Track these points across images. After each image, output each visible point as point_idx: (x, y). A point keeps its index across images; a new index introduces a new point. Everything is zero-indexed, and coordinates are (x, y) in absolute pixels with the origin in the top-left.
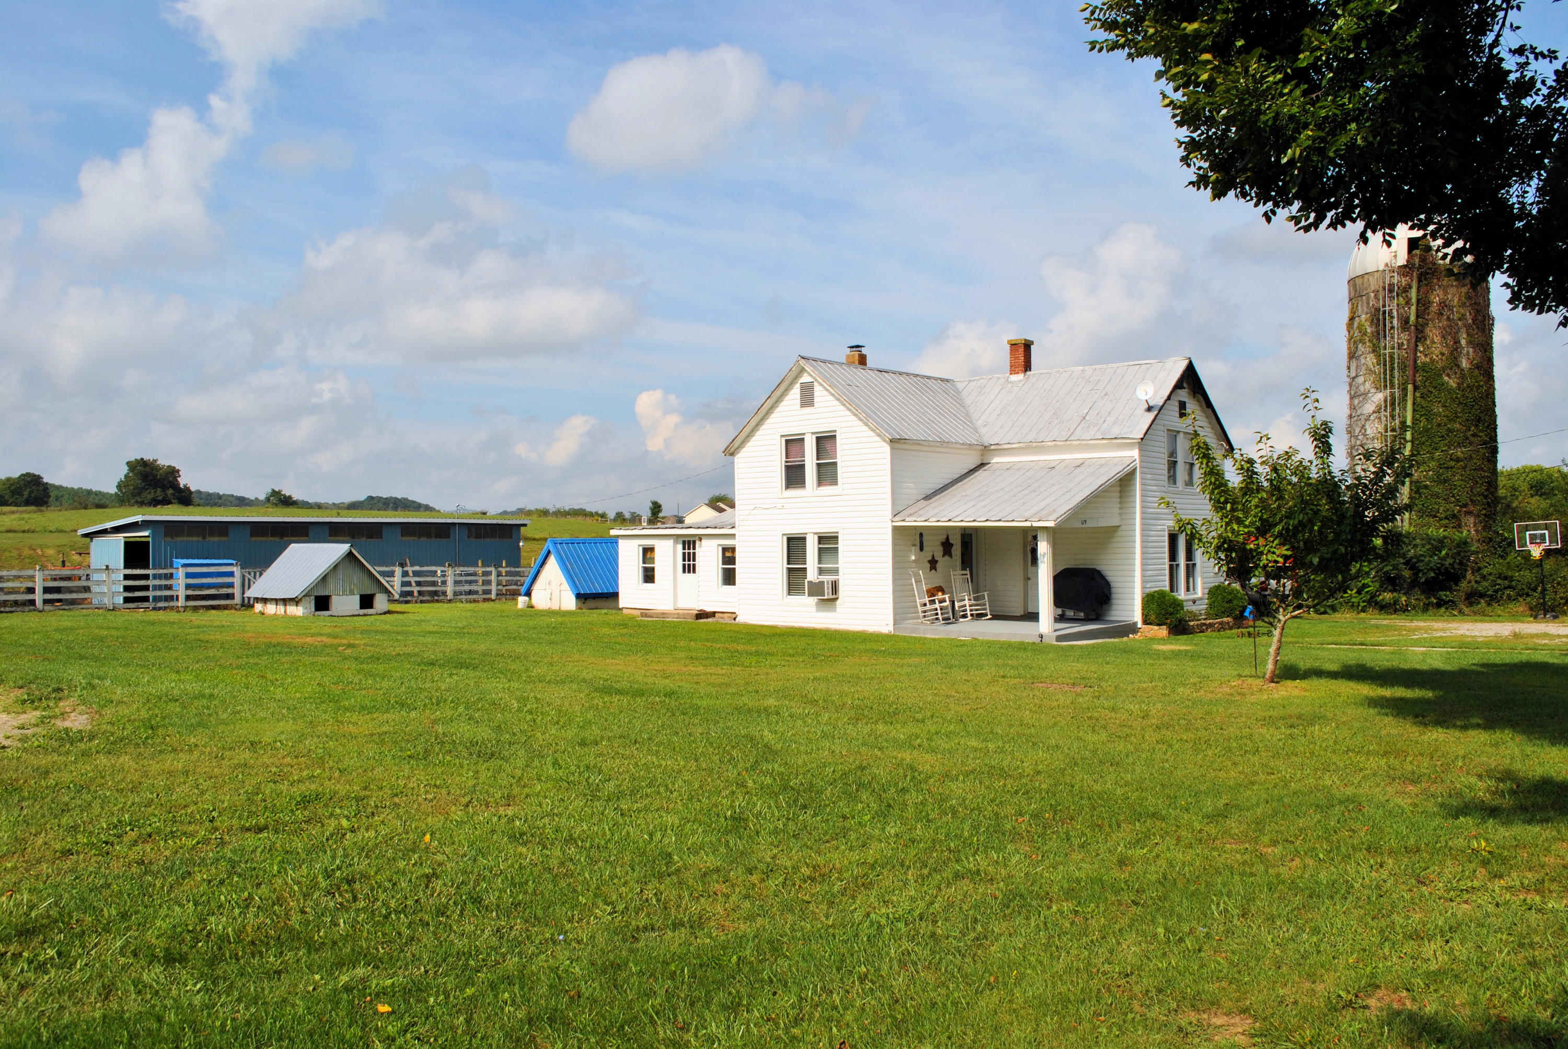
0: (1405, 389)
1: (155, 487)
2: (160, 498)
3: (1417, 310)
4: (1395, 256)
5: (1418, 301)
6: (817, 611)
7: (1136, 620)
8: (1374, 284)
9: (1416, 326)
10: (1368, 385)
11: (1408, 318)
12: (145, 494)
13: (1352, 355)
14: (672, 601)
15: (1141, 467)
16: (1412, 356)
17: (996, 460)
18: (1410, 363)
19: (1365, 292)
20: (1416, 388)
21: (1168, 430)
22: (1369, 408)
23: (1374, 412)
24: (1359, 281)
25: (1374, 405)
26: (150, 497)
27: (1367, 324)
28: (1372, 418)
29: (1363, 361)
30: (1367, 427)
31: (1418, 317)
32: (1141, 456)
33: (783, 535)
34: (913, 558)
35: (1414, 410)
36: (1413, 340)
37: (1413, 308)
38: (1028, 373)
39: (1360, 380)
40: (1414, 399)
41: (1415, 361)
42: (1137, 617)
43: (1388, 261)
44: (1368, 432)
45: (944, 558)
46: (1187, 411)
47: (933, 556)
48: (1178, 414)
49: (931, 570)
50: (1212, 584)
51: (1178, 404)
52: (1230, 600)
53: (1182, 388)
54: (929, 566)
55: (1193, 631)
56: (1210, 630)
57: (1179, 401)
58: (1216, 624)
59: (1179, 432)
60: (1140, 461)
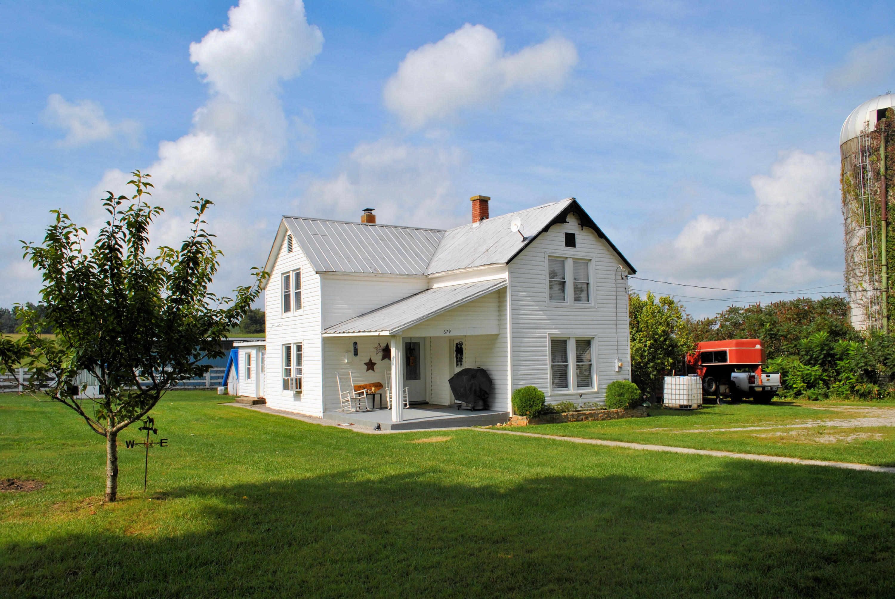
0: (880, 225)
1: (256, 324)
2: (259, 329)
3: (886, 163)
4: (868, 125)
5: (886, 157)
6: (295, 400)
7: (508, 411)
8: (854, 147)
9: (885, 177)
10: (854, 224)
11: (879, 170)
12: (251, 327)
13: (845, 203)
14: (255, 392)
15: (511, 286)
16: (883, 199)
17: (436, 286)
18: (882, 205)
19: (848, 154)
20: (888, 224)
21: (549, 256)
22: (855, 241)
23: (859, 245)
24: (844, 147)
25: (859, 239)
26: (254, 329)
27: (851, 178)
28: (858, 249)
29: (850, 206)
30: (855, 256)
31: (886, 169)
32: (511, 276)
33: (283, 345)
34: (346, 361)
35: (887, 241)
36: (884, 186)
37: (883, 162)
38: (485, 221)
39: (849, 221)
40: (887, 232)
41: (887, 203)
42: (510, 409)
43: (862, 129)
44: (856, 260)
45: (384, 361)
46: (577, 241)
47: (370, 360)
48: (564, 244)
49: (367, 370)
50: (612, 381)
51: (564, 236)
52: (622, 394)
53: (566, 222)
54: (366, 367)
55: (566, 420)
56: (590, 419)
57: (566, 233)
58: (599, 414)
59: (567, 258)
60: (511, 282)
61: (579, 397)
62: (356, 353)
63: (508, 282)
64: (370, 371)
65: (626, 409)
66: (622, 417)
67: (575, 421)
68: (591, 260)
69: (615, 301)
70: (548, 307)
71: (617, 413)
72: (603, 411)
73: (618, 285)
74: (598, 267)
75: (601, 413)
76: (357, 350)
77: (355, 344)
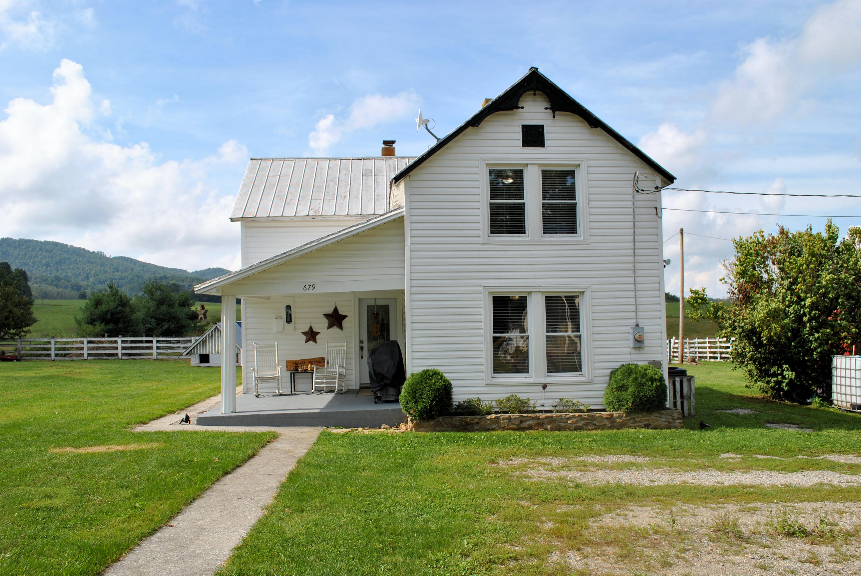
15: (412, 216)
21: (491, 165)
32: (411, 200)
34: (275, 330)
45: (330, 330)
46: (547, 136)
47: (311, 328)
48: (520, 143)
49: (307, 341)
50: (621, 363)
51: (520, 130)
52: (623, 385)
53: (518, 108)
54: (304, 337)
55: (494, 426)
56: (549, 427)
57: (524, 127)
58: (569, 419)
59: (527, 165)
60: (410, 208)
61: (541, 388)
62: (289, 319)
63: (404, 209)
64: (311, 342)
65: (629, 412)
66: (620, 426)
67: (512, 429)
68: (579, 165)
69: (632, 231)
70: (483, 244)
71: (611, 418)
72: (577, 414)
73: (637, 204)
74: (592, 176)
75: (574, 417)
76: (290, 315)
77: (289, 307)
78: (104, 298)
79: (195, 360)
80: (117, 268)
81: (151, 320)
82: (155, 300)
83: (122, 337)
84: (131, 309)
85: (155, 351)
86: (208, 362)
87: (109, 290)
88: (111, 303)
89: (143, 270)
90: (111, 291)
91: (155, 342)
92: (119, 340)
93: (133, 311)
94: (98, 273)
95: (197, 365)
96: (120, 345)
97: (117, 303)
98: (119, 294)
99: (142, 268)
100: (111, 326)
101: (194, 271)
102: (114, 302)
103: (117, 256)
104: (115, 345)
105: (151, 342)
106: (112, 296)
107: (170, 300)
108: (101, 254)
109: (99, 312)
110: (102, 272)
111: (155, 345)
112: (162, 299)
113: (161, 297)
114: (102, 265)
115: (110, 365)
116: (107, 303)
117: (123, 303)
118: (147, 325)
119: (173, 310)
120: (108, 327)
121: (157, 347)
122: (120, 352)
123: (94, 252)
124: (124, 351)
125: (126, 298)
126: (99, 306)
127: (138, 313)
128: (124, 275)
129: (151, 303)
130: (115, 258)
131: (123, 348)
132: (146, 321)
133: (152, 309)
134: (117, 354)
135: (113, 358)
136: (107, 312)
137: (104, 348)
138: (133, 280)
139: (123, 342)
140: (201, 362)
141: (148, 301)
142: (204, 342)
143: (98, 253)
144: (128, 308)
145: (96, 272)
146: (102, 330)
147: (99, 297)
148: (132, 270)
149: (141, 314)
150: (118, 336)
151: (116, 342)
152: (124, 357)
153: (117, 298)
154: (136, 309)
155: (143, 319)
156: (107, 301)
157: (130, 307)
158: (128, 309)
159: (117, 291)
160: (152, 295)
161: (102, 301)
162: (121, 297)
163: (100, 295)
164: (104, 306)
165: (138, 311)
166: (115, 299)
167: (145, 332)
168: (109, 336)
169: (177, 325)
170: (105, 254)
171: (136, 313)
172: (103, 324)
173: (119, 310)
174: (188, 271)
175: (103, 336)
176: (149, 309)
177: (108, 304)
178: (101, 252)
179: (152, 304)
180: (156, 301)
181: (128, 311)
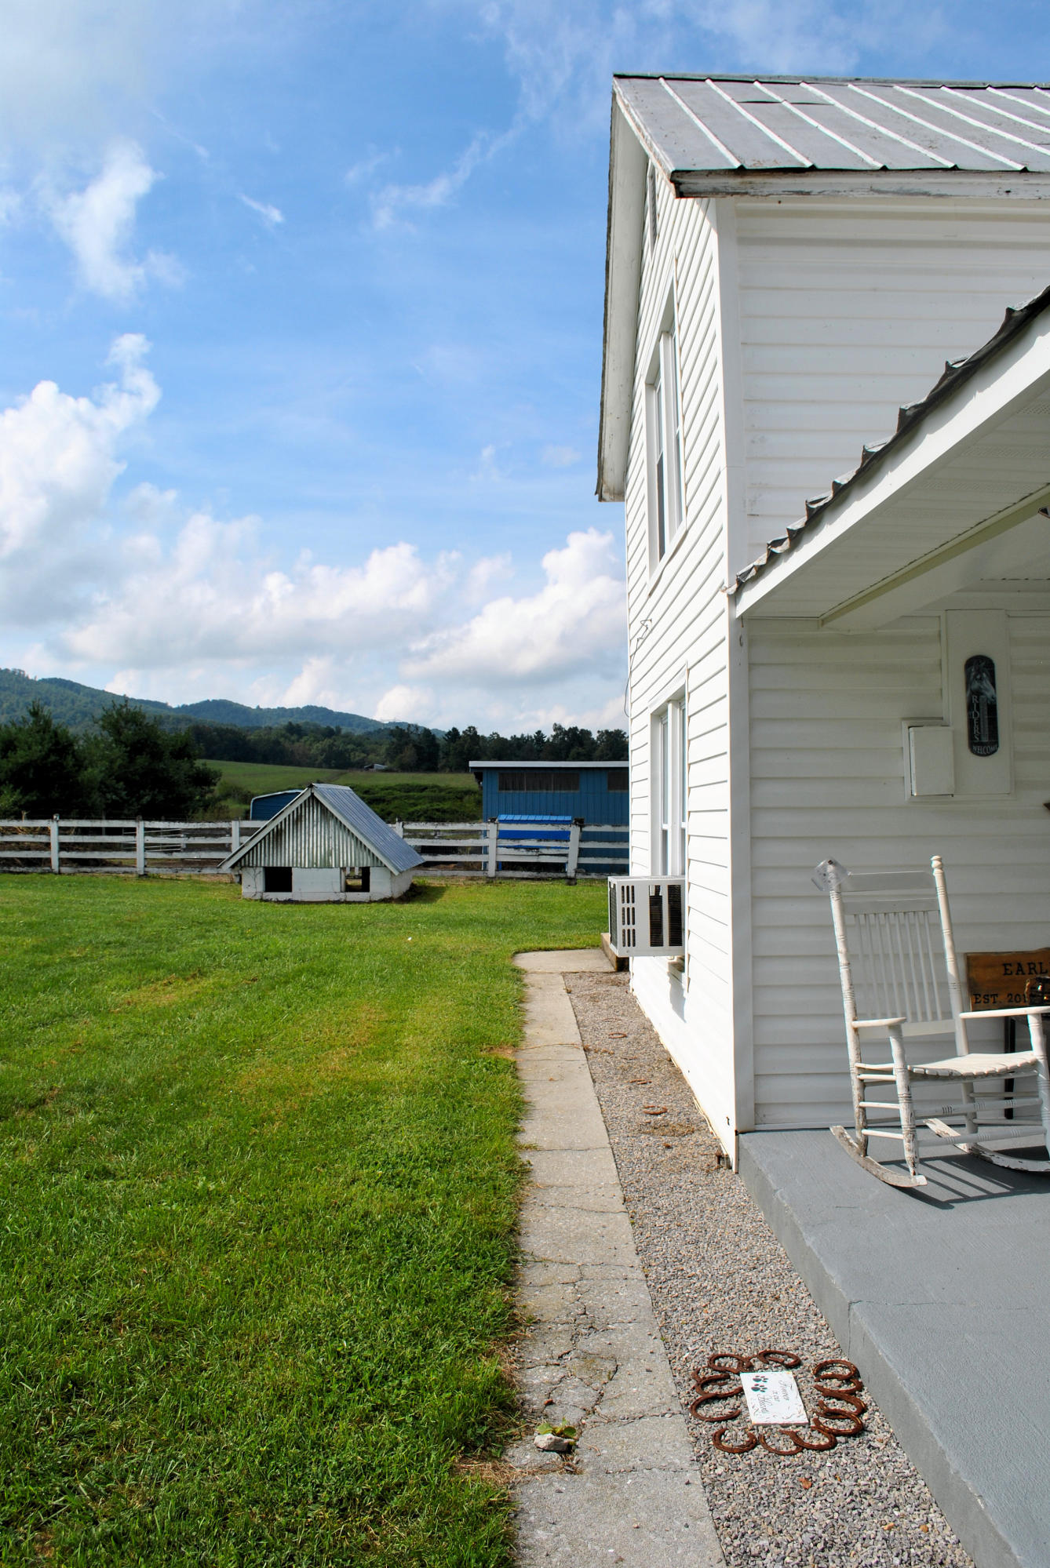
33: (654, 717)
62: (984, 732)
76: (992, 709)
77: (980, 668)
78: (20, 736)
79: (253, 884)
80: (47, 698)
81: (116, 786)
82: (124, 743)
83: (62, 818)
84: (76, 760)
85: (140, 855)
86: (288, 888)
87: (32, 720)
88: (34, 748)
89: (92, 702)
90: (36, 723)
91: (140, 832)
92: (53, 826)
93: (80, 765)
94: (15, 706)
95: (258, 897)
96: (55, 839)
97: (47, 746)
98: (52, 727)
99: (90, 699)
100: (33, 797)
101: (180, 705)
102: (41, 744)
103: (47, 677)
104: (43, 839)
105: (132, 831)
106: (38, 732)
107: (155, 743)
108: (20, 674)
109: (10, 765)
110: (21, 705)
111: (140, 839)
112: (139, 741)
113: (137, 738)
114: (21, 694)
115: (30, 893)
116: (26, 748)
117: (61, 746)
118: (108, 796)
119: (162, 765)
120: (27, 797)
121: (146, 845)
122: (54, 855)
123: (7, 670)
124: (65, 855)
125: (67, 737)
126: (9, 754)
127: (90, 770)
128: (59, 710)
129: (116, 750)
130: (44, 680)
131: (63, 847)
132: (107, 787)
133: (119, 762)
134: (48, 861)
135: (39, 870)
136: (26, 766)
137: (20, 846)
138: (75, 720)
139: (63, 831)
140: (269, 888)
141: (110, 745)
142: (278, 835)
143: (14, 672)
144: (69, 758)
145: (12, 705)
146: (15, 803)
147: (9, 732)
148: (73, 702)
149: (96, 771)
150: (49, 817)
151: (45, 831)
152: (64, 869)
153: (47, 736)
154: (87, 762)
155: (102, 782)
156: (26, 743)
157: (74, 756)
158: (70, 761)
159: (48, 723)
160: (119, 733)
161: (16, 743)
162: (56, 734)
163: (13, 730)
164: (20, 752)
165: (91, 764)
166: (43, 739)
167: (104, 810)
168: (30, 817)
169: (170, 796)
170: (26, 674)
171: (86, 769)
172: (18, 791)
173: (52, 763)
174: (169, 704)
175: (18, 817)
176: (112, 762)
177: (30, 748)
178: (20, 671)
179: (118, 752)
180: (126, 746)
181: (71, 763)
